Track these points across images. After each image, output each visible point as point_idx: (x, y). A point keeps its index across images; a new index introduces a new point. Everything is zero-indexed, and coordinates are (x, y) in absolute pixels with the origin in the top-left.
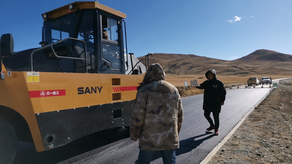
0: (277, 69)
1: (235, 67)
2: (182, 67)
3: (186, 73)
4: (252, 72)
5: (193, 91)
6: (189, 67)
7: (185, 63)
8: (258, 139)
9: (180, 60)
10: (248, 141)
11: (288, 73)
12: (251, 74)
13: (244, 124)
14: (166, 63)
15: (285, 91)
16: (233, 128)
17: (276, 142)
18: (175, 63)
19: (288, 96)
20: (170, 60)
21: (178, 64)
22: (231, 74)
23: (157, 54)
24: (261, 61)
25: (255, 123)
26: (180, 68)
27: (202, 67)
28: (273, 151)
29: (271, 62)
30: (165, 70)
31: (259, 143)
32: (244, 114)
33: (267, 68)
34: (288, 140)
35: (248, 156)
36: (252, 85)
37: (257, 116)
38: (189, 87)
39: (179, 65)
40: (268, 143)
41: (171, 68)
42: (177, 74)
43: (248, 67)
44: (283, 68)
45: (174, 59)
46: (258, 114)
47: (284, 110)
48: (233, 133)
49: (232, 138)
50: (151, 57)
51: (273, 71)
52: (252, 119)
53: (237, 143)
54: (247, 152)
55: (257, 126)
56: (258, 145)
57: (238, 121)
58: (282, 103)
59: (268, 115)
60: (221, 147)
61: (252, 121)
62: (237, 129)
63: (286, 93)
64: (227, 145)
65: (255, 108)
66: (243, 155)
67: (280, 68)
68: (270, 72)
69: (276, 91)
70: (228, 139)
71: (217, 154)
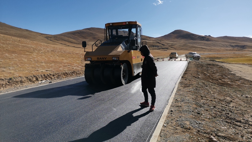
0: (189, 46)
1: (158, 43)
4: (171, 48)
8: (193, 101)
10: (187, 103)
12: (170, 50)
13: (179, 90)
14: (103, 37)
16: (172, 93)
17: (206, 103)
19: (201, 67)
22: (155, 49)
24: (178, 39)
25: (187, 88)
28: (207, 110)
29: (185, 40)
32: (176, 82)
33: (182, 45)
34: (213, 101)
35: (192, 115)
36: (173, 58)
37: (186, 84)
40: (201, 104)
43: (168, 44)
44: (193, 46)
46: (186, 82)
47: (202, 78)
48: (173, 97)
49: (175, 101)
50: (89, 30)
51: (187, 47)
52: (183, 85)
53: (180, 105)
54: (190, 111)
55: (189, 91)
56: (195, 106)
57: (173, 87)
58: (199, 73)
59: (193, 82)
60: (169, 108)
61: (184, 87)
62: (175, 94)
63: (199, 65)
64: (173, 106)
65: (181, 76)
66: (188, 114)
67: (191, 45)
68: (184, 48)
69: (192, 64)
70: (172, 102)
71: (168, 114)
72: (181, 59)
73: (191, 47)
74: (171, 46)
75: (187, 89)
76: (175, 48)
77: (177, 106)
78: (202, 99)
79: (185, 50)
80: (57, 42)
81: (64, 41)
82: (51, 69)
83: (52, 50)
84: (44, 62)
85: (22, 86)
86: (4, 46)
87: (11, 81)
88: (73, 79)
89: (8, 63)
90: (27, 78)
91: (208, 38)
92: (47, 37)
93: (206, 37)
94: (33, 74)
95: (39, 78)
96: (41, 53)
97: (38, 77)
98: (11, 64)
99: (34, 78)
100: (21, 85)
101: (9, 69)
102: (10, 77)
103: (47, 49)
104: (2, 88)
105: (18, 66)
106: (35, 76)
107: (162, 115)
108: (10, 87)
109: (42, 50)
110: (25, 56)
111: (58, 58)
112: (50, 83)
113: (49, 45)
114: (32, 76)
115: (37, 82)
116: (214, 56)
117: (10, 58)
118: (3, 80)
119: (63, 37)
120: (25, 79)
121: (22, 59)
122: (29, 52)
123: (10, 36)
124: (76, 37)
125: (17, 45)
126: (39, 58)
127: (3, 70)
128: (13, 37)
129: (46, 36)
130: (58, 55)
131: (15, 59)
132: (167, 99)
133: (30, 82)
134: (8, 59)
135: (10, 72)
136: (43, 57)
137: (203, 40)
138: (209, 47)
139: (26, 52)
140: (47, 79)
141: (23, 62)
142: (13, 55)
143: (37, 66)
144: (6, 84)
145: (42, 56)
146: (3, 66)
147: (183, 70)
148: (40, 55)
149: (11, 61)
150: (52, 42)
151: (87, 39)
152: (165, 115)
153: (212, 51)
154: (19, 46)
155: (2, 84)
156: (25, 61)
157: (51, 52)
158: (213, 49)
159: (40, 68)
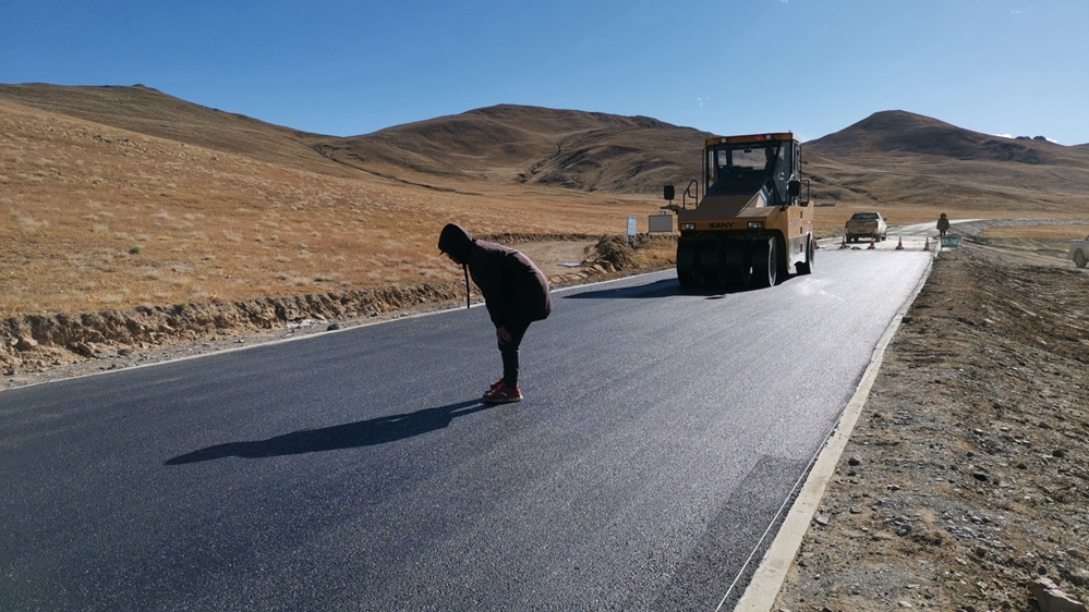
0: (942, 185)
2: (607, 161)
3: (619, 186)
4: (854, 193)
5: (657, 253)
6: (632, 164)
7: (620, 147)
8: (957, 425)
9: (602, 135)
10: (927, 431)
11: (977, 201)
12: (847, 201)
13: (886, 375)
14: (549, 146)
15: (980, 263)
16: (857, 385)
17: (1017, 437)
18: (580, 148)
19: (994, 281)
20: (564, 135)
21: (592, 152)
23: (514, 106)
24: (888, 153)
25: (926, 369)
26: (598, 166)
27: (679, 165)
28: (1022, 467)
29: (922, 159)
30: (546, 170)
31: (967, 440)
32: (874, 341)
33: (906, 181)
34: (1051, 429)
35: (951, 482)
36: (860, 239)
37: (922, 348)
38: (640, 239)
39: (593, 156)
40: (993, 440)
41: (565, 163)
42: (586, 187)
43: (840, 175)
44: (961, 183)
45: (577, 132)
46: (924, 341)
47: (1001, 328)
48: (863, 402)
49: (868, 420)
50: (492, 117)
51: (928, 190)
52: (907, 356)
53: (892, 437)
54: (942, 468)
55: (937, 382)
56: (966, 445)
57: (863, 362)
58: (985, 303)
59: (958, 343)
60: (841, 451)
61: (913, 364)
62: (873, 391)
63: (985, 272)
64: (861, 444)
65: (901, 317)
66: (933, 476)
67: (950, 180)
68: (915, 195)
69: (952, 264)
70: (854, 423)
71: (838, 473)
72: (900, 244)
73: (949, 191)
74: (853, 187)
75: (926, 373)
76: (874, 194)
77: (879, 444)
78: (999, 417)
79: (919, 202)
80: (359, 165)
81: (386, 164)
82: (334, 274)
83: (340, 197)
84: (306, 246)
85: (221, 337)
86: (154, 179)
87: (179, 318)
88: (421, 318)
89: (169, 248)
90: (243, 307)
91: (1031, 150)
92: (319, 146)
93: (1022, 143)
94: (263, 291)
95: (288, 310)
96: (295, 208)
97: (283, 305)
98: (180, 250)
99: (268, 309)
100: (217, 337)
101: (174, 270)
102: (177, 303)
103: (320, 195)
104: (146, 346)
105: (206, 259)
106: (271, 302)
107: (806, 477)
108: (176, 341)
109: (300, 199)
110: (232, 221)
111: (362, 231)
112: (329, 329)
113: (328, 178)
114: (262, 299)
115: (279, 324)
116: (1060, 231)
117: (175, 229)
118: (149, 312)
119: (384, 145)
120: (234, 310)
121: (224, 231)
122: (249, 205)
123: (174, 142)
124: (434, 147)
125: (204, 175)
126: (289, 228)
127: (150, 273)
128: (186, 145)
129: (315, 141)
130: (361, 218)
131: (194, 233)
132: (833, 412)
133: (251, 325)
134: (170, 233)
135: (176, 281)
136: (305, 226)
137: (1011, 158)
138: (1038, 188)
139: (237, 204)
140: (318, 315)
141: (228, 243)
142: (188, 216)
143: (279, 261)
144: (162, 329)
145: (299, 222)
146: (150, 257)
147: (908, 292)
148: (292, 217)
149: (180, 241)
150: (339, 165)
151: (480, 154)
152: (824, 477)
153: (1051, 208)
154: (210, 182)
155: (145, 327)
156: (235, 242)
157: (334, 207)
158: (1055, 198)
159: (291, 271)
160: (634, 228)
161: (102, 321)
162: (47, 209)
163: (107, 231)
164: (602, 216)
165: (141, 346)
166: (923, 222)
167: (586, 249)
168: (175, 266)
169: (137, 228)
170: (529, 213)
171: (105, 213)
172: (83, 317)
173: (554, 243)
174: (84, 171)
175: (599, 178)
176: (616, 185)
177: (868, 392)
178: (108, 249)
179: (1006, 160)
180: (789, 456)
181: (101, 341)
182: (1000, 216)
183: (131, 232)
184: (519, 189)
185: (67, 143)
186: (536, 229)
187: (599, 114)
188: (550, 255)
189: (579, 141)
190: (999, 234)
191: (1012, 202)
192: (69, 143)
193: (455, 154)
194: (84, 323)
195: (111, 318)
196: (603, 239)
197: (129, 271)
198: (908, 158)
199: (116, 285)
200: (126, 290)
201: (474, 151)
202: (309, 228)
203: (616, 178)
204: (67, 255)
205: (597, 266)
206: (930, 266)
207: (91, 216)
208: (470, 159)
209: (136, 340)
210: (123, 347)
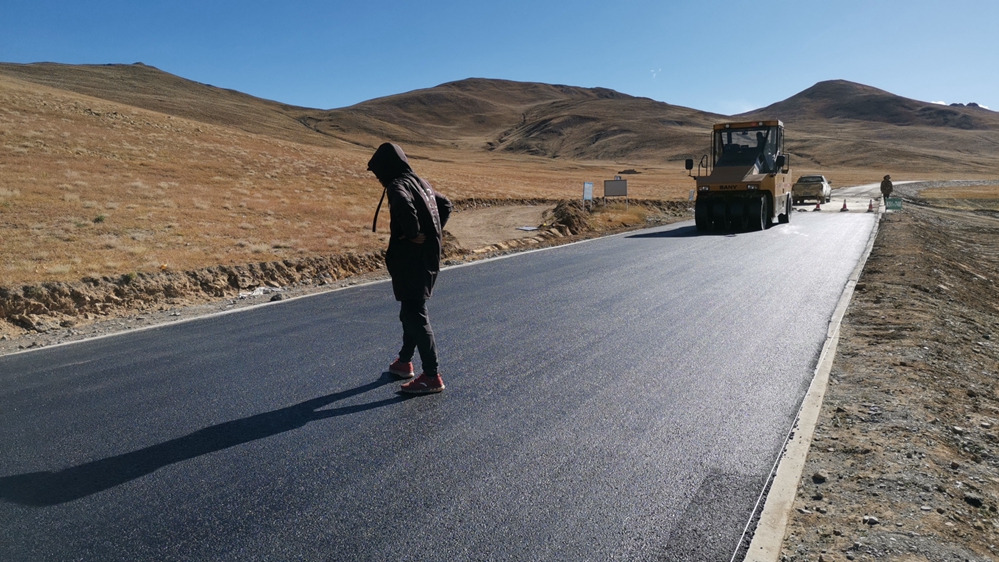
0: (880, 149)
2: (569, 129)
3: (580, 153)
4: (799, 158)
5: (612, 216)
6: (592, 132)
7: (580, 117)
8: (933, 423)
9: (564, 106)
10: (901, 432)
11: (914, 164)
12: (795, 166)
13: (845, 355)
14: (514, 116)
15: (923, 224)
16: (814, 367)
18: (544, 118)
19: (939, 242)
20: (529, 106)
21: (555, 121)
23: (484, 80)
24: (830, 120)
25: (888, 348)
26: (560, 134)
27: (635, 133)
29: (863, 126)
30: (512, 139)
31: (947, 443)
32: (828, 311)
33: (847, 146)
35: (941, 511)
36: (806, 201)
37: (880, 321)
38: (596, 203)
39: (556, 125)
40: (975, 441)
41: (529, 132)
42: (550, 154)
44: (898, 148)
45: (541, 103)
46: (882, 312)
47: (956, 295)
48: (822, 391)
49: (830, 416)
50: (462, 90)
51: (868, 154)
52: (865, 330)
53: (861, 441)
54: (926, 489)
55: (903, 364)
56: (947, 451)
57: (819, 337)
58: (935, 267)
59: (916, 314)
60: (802, 461)
61: (873, 340)
62: (832, 375)
63: (929, 233)
64: (826, 450)
65: (854, 284)
66: (917, 503)
67: (890, 145)
68: (856, 159)
69: (898, 226)
70: (814, 420)
71: (800, 495)
72: (845, 206)
73: (887, 155)
74: (798, 152)
75: (888, 352)
76: (817, 158)
77: (846, 452)
78: (976, 409)
79: (859, 165)
80: (341, 136)
81: (365, 134)
82: (293, 241)
83: (313, 166)
84: (272, 213)
85: (169, 307)
86: (136, 150)
87: (126, 288)
88: (368, 287)
89: (135, 216)
90: (194, 275)
91: (965, 116)
92: (303, 118)
93: (956, 109)
94: (217, 259)
95: (241, 278)
96: (269, 176)
97: (236, 273)
98: (145, 218)
99: (221, 278)
100: (165, 306)
101: (133, 238)
102: (126, 272)
103: (295, 163)
104: (91, 317)
105: (169, 227)
106: (224, 270)
107: (763, 502)
108: (123, 311)
109: (274, 167)
110: (205, 189)
111: (331, 198)
112: (273, 299)
113: (305, 147)
114: (215, 267)
115: (232, 292)
116: (992, 192)
117: (146, 198)
118: (96, 283)
119: (363, 117)
120: (184, 279)
121: (194, 199)
122: (223, 173)
123: (164, 115)
124: (409, 118)
125: (185, 146)
126: (260, 196)
127: (107, 242)
128: (173, 118)
129: (300, 114)
130: (332, 185)
131: (164, 201)
132: (792, 403)
133: (202, 293)
134: (140, 200)
135: (131, 250)
136: (274, 193)
137: (945, 123)
138: (971, 152)
139: (213, 173)
140: (272, 282)
141: (194, 211)
142: (163, 184)
143: (242, 228)
144: (109, 299)
145: (271, 189)
146: (114, 226)
147: (857, 256)
148: (265, 185)
149: (149, 208)
150: (322, 136)
151: (453, 124)
152: (783, 503)
153: (983, 170)
154: (190, 152)
155: (90, 297)
156: (202, 209)
157: (307, 174)
158: (988, 161)
159: (250, 238)
160: (590, 192)
161: (45, 292)
162: (24, 178)
163: (78, 200)
164: (563, 181)
165: (86, 317)
166: (864, 184)
167: (545, 213)
168: (135, 235)
169: (108, 197)
170: (494, 179)
171: (79, 183)
172: (26, 289)
173: (515, 207)
174: (69, 142)
175: (562, 145)
176: (577, 152)
177: (827, 376)
178: (73, 218)
179: (940, 126)
180: (743, 471)
181: (45, 312)
182: (935, 177)
183: (101, 200)
184: (488, 156)
185: (57, 116)
186: (498, 194)
187: (561, 86)
188: (509, 219)
189: (543, 112)
190: (936, 195)
191: (946, 165)
192: (59, 116)
193: (428, 125)
194: (26, 295)
195: (54, 290)
196: (561, 203)
197: (88, 240)
198: (849, 124)
199: (69, 255)
200: (78, 260)
201: (446, 121)
202: (280, 195)
203: (577, 145)
204: (30, 224)
205: (553, 230)
206: (876, 228)
207: (65, 185)
208: (442, 129)
209: (81, 312)
210: (67, 318)
